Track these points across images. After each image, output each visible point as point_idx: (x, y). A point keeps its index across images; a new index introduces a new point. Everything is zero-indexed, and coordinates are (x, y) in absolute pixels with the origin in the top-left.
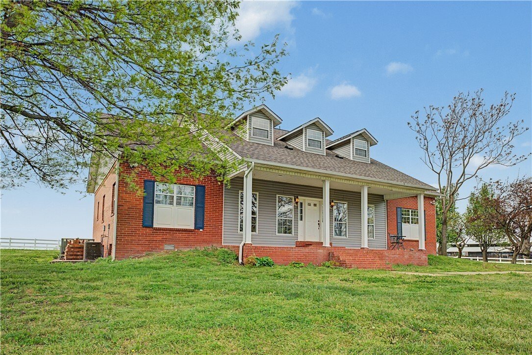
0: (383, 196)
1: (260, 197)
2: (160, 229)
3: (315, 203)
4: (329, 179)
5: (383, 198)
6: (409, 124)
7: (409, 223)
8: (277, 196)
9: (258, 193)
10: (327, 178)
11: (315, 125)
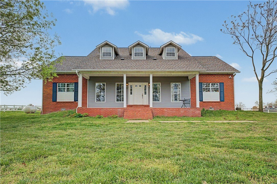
0: (188, 77)
1: (107, 85)
2: (59, 102)
3: (140, 85)
4: (126, 73)
5: (188, 78)
6: (221, 30)
7: (210, 91)
8: (116, 83)
9: (105, 83)
10: (124, 73)
11: (139, 45)
